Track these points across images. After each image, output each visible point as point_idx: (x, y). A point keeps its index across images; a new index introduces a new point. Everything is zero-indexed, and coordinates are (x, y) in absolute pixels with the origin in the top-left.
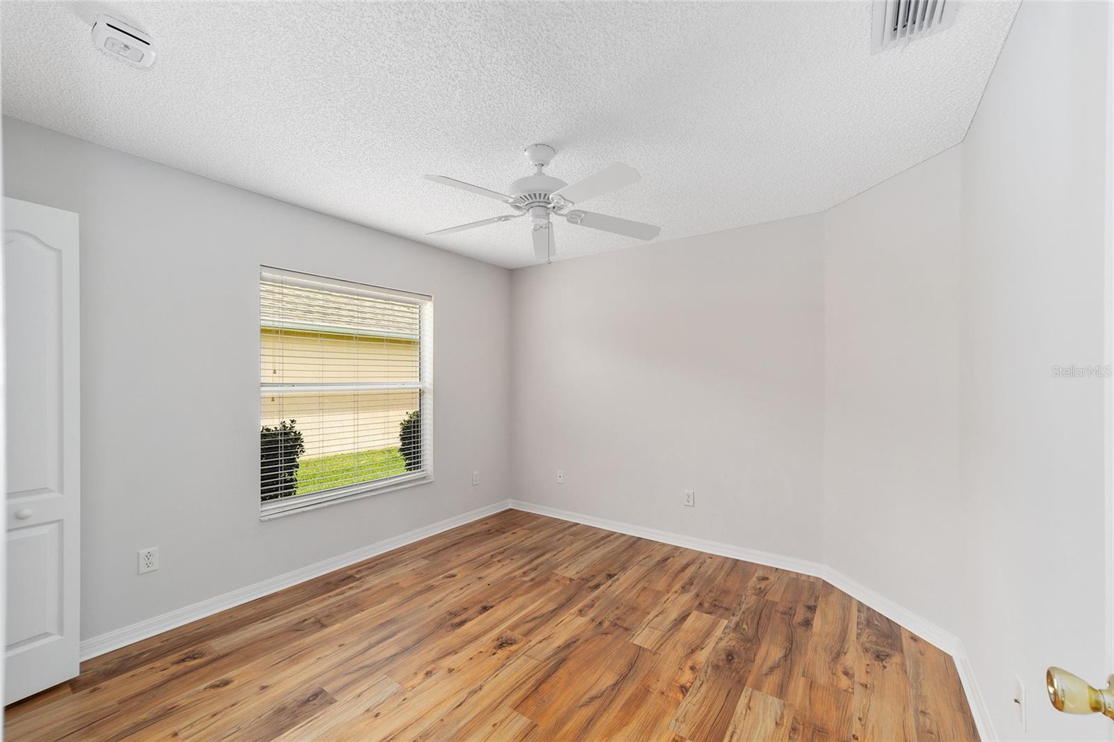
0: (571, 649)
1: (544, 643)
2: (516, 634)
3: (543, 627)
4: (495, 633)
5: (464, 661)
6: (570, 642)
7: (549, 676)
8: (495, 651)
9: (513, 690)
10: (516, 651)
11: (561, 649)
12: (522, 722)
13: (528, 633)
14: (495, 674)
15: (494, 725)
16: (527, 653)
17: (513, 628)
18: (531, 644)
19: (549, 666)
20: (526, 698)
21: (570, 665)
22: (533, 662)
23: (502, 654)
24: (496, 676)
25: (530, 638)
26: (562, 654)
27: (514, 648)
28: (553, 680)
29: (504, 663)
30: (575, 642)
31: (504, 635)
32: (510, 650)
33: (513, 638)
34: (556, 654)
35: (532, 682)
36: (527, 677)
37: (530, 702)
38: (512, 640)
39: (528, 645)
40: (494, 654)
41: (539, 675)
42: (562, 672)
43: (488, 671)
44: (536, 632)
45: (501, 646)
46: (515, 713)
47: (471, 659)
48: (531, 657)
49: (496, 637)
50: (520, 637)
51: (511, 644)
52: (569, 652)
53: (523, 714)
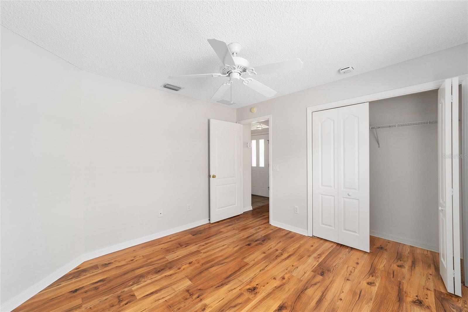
0: (221, 283)
1: (233, 288)
2: (247, 295)
3: (231, 298)
4: (259, 297)
5: (271, 282)
6: (221, 287)
7: (234, 272)
8: (257, 286)
9: (249, 269)
10: (247, 285)
11: (226, 284)
12: (246, 260)
13: (240, 295)
14: (256, 275)
15: (254, 260)
16: (242, 283)
17: (248, 300)
18: (239, 288)
19: (234, 276)
20: (244, 266)
21: (225, 276)
22: (240, 278)
23: (254, 284)
24: (255, 275)
25: (240, 291)
26: (227, 281)
27: (248, 287)
28: (234, 271)
29: (252, 280)
30: (218, 286)
31: (253, 295)
32: (250, 285)
33: (248, 293)
34: (229, 282)
35: (241, 271)
36: (243, 273)
37: (243, 265)
38: (249, 291)
39: (241, 288)
40: (257, 285)
41: (238, 273)
42: (229, 273)
43: (258, 277)
44: (236, 295)
45: (254, 289)
46: (248, 262)
47: (268, 283)
48: (241, 281)
49: (258, 295)
50: (245, 293)
51: (249, 289)
52: (223, 282)
53: (245, 262)
